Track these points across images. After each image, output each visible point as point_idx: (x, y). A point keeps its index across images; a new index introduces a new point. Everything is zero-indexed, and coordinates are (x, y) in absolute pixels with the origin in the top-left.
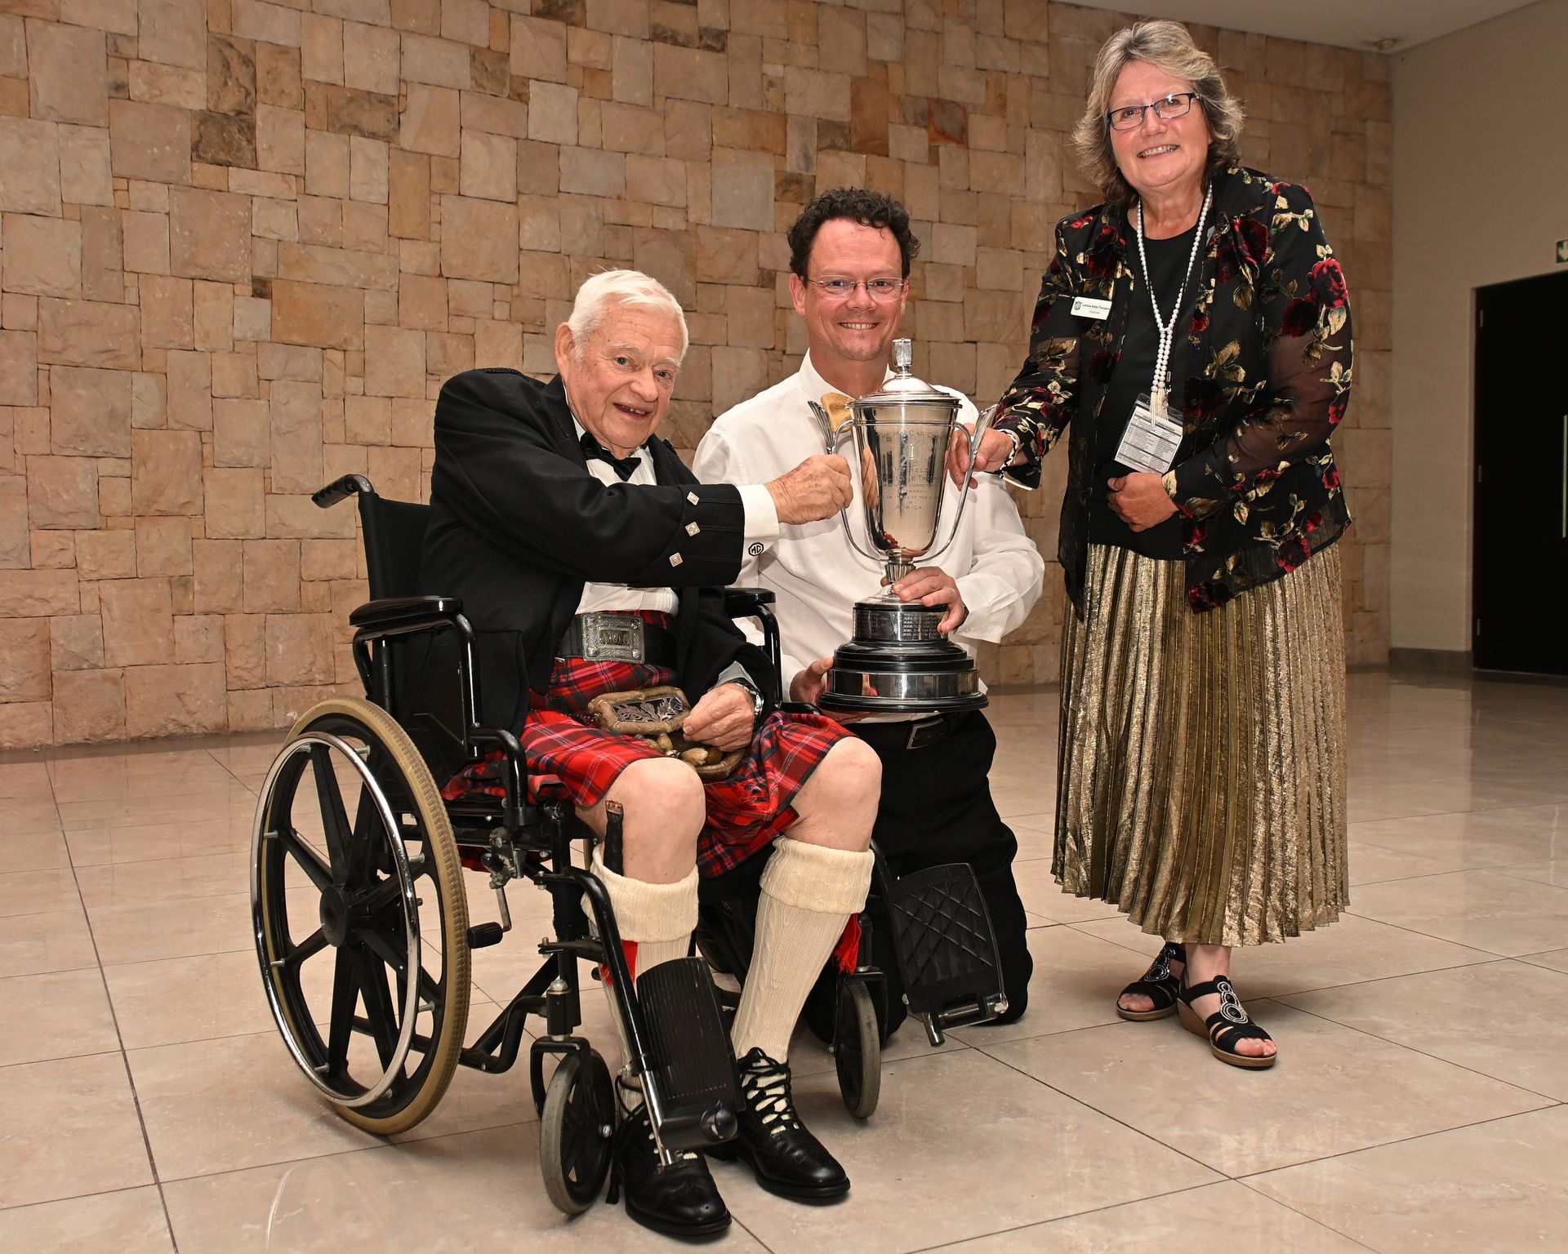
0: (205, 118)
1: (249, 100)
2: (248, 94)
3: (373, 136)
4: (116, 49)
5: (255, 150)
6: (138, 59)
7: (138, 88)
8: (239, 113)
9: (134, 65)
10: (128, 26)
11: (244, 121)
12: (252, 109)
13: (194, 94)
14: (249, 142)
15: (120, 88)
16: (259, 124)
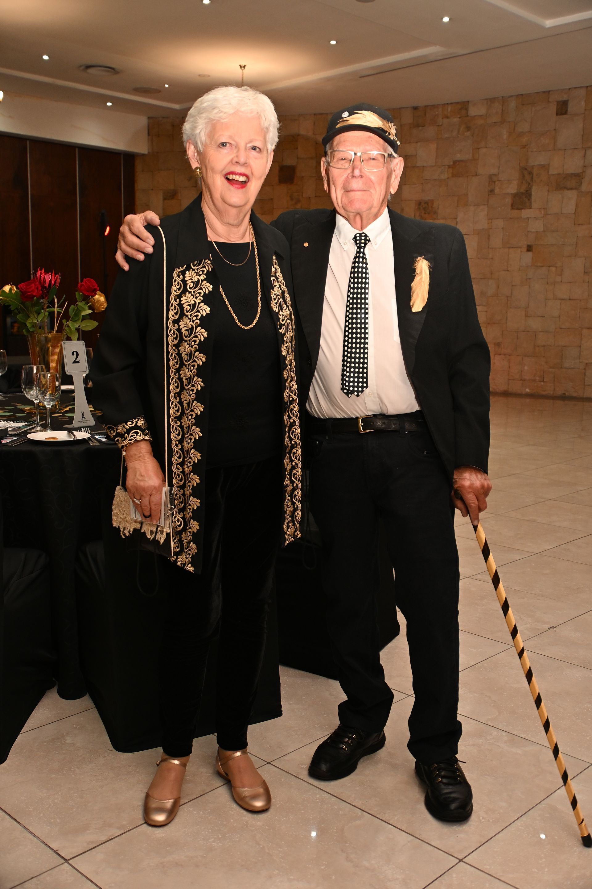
0: (515, 195)
1: (530, 186)
2: (529, 184)
3: (571, 189)
4: (492, 180)
5: (531, 202)
6: (498, 180)
7: (497, 191)
8: (527, 191)
9: (496, 183)
10: (495, 171)
11: (528, 194)
12: (531, 189)
13: (512, 189)
14: (529, 200)
15: (492, 191)
16: (533, 193)
